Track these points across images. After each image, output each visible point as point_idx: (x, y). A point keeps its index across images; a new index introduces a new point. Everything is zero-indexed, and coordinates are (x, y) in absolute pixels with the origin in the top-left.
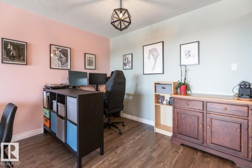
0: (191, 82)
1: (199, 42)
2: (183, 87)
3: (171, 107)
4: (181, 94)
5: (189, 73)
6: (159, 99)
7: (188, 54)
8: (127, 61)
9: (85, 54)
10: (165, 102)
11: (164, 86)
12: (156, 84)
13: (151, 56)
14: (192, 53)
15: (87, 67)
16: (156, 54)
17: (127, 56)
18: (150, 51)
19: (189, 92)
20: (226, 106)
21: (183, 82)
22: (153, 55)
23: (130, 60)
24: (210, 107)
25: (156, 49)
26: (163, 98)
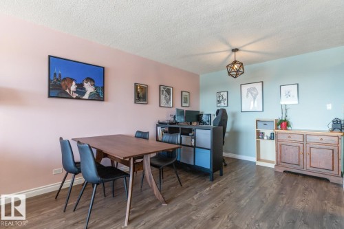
0: (291, 119)
1: (298, 84)
2: (284, 124)
3: (273, 142)
4: (281, 129)
5: (288, 111)
6: (260, 135)
7: (288, 95)
8: (221, 98)
9: (182, 92)
10: (265, 138)
11: (265, 123)
12: (257, 121)
13: (250, 95)
14: (291, 93)
15: (184, 105)
16: (254, 93)
17: (222, 93)
18: (249, 90)
19: (290, 128)
20: (322, 137)
21: (284, 119)
22: (251, 94)
23: (225, 97)
24: (309, 139)
25: (254, 88)
26: (263, 134)
